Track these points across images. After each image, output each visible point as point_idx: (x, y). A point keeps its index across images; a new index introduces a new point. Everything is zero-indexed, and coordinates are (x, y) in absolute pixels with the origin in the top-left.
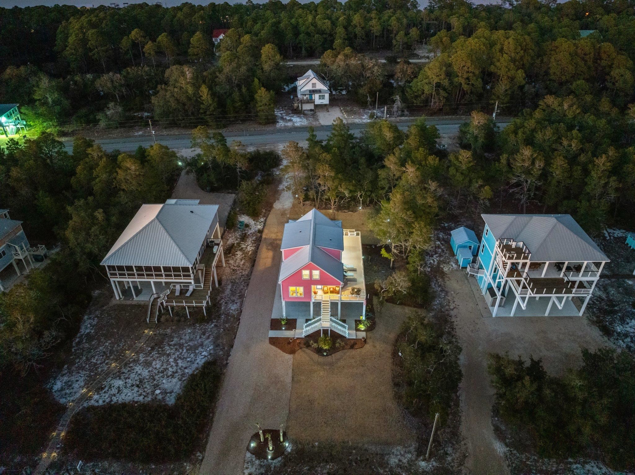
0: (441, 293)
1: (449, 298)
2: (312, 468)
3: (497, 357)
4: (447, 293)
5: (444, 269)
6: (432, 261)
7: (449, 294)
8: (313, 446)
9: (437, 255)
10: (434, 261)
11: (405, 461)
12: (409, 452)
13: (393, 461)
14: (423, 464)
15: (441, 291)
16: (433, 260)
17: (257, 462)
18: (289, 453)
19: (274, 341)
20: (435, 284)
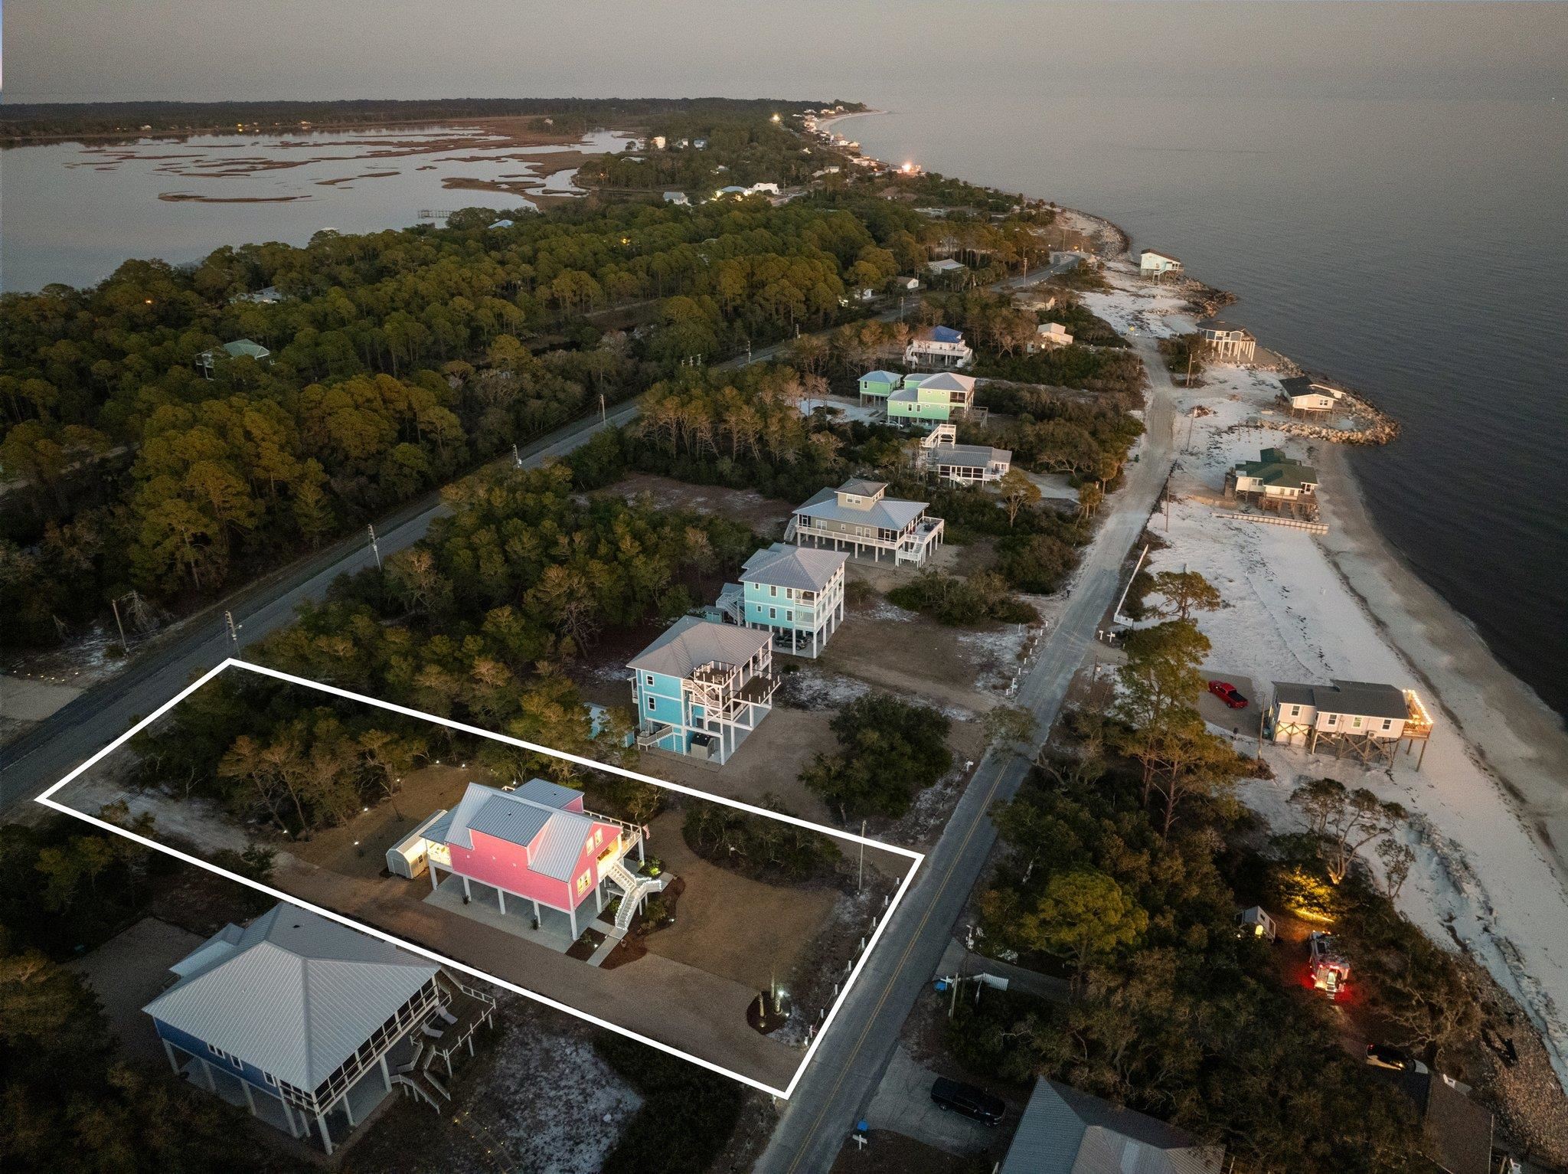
2: (818, 984)
3: (801, 778)
8: (796, 973)
11: (852, 909)
12: (845, 901)
13: (847, 917)
14: (862, 897)
17: (786, 1029)
18: (792, 997)
19: (609, 963)
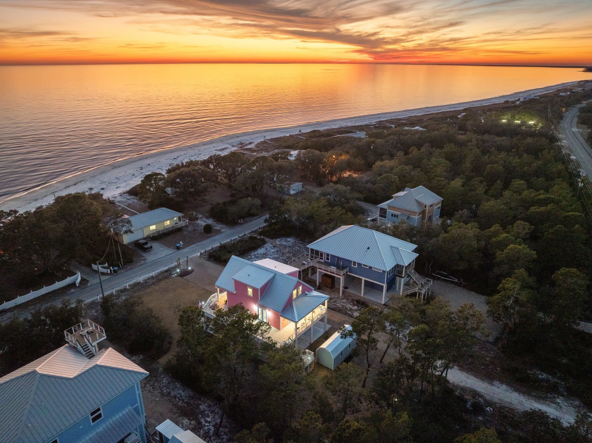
0: (168, 391)
1: (156, 392)
4: (162, 395)
5: (189, 422)
6: (209, 419)
7: (159, 395)
9: (212, 432)
10: (206, 422)
15: (169, 393)
16: (209, 422)
20: (181, 396)
